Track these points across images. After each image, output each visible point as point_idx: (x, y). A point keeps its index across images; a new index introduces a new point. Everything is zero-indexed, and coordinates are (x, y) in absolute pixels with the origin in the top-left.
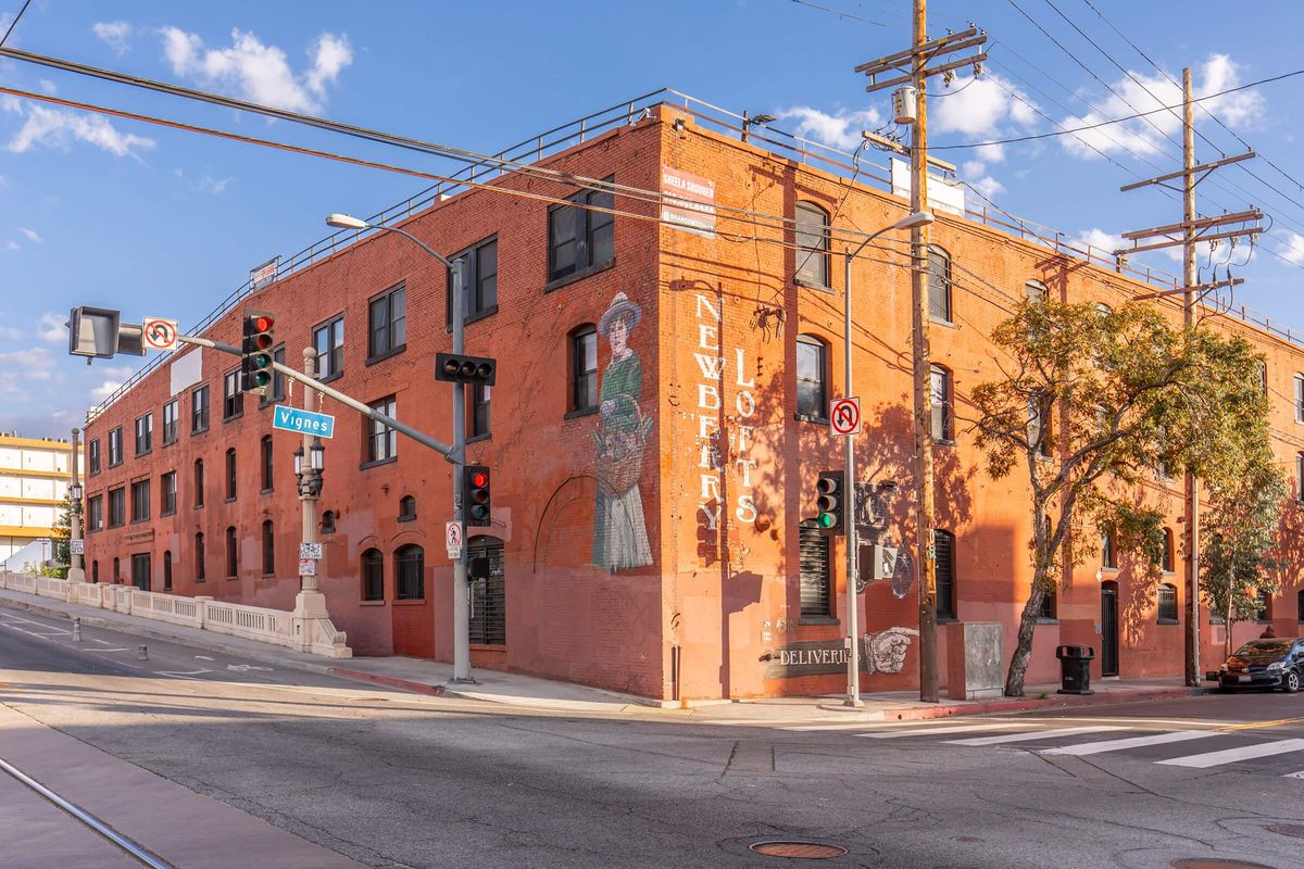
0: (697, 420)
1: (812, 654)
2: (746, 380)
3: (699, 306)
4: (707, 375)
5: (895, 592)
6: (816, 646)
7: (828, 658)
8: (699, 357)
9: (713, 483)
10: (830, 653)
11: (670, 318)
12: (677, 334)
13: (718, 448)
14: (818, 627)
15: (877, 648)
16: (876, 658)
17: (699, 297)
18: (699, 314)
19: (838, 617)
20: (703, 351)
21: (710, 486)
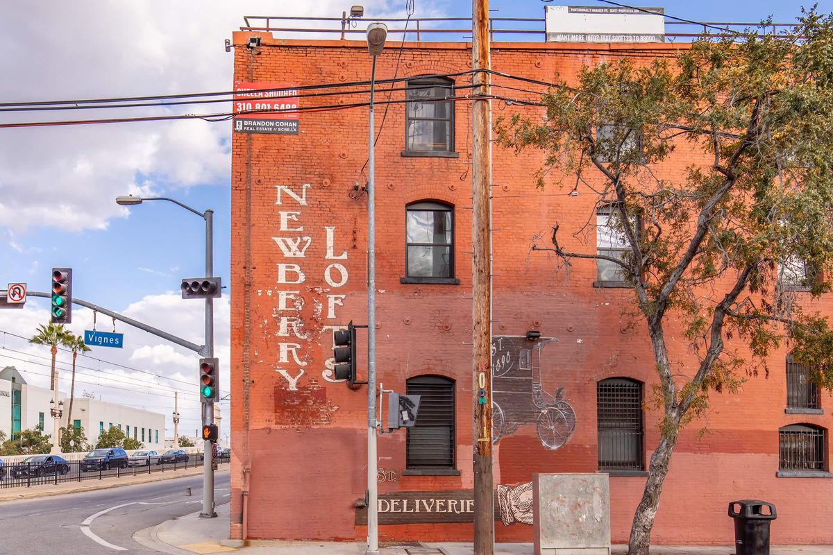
0: (276, 295)
1: (421, 503)
2: (337, 253)
3: (279, 196)
4: (287, 254)
5: (544, 444)
6: (427, 495)
7: (446, 507)
8: (278, 240)
9: (294, 350)
10: (446, 503)
11: (244, 210)
12: (252, 222)
13: (301, 318)
14: (430, 478)
15: (516, 498)
16: (514, 508)
17: (279, 188)
18: (279, 202)
19: (459, 467)
20: (283, 234)
21: (290, 352)
